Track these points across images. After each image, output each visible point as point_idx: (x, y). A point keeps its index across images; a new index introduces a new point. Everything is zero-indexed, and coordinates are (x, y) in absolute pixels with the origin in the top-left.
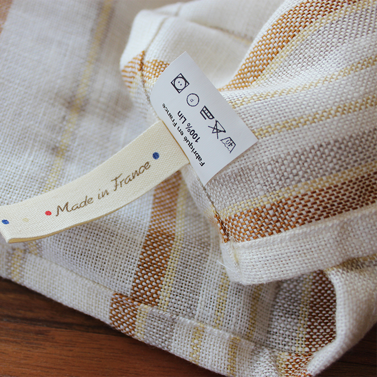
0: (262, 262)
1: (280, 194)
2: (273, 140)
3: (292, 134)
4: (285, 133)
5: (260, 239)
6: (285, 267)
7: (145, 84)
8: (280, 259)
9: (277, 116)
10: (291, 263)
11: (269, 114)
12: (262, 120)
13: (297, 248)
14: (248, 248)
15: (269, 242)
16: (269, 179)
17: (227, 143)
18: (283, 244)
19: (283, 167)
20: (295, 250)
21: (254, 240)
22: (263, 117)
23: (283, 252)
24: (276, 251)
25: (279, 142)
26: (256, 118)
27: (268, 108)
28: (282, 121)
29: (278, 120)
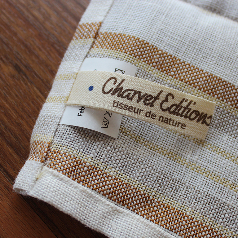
0: (55, 189)
1: (100, 164)
2: (124, 139)
3: (135, 145)
4: (133, 141)
5: (66, 177)
6: (65, 202)
7: (92, 49)
8: (66, 196)
9: (138, 131)
10: (70, 203)
11: (136, 126)
12: (130, 126)
13: (80, 199)
14: (54, 176)
15: (69, 183)
16: (102, 152)
17: (105, 122)
18: (75, 190)
19: (115, 154)
20: (78, 198)
21: (62, 174)
22: (132, 125)
23: (71, 193)
24: (68, 190)
25: (126, 142)
26: (129, 122)
27: (139, 123)
28: (138, 135)
29: (136, 133)
